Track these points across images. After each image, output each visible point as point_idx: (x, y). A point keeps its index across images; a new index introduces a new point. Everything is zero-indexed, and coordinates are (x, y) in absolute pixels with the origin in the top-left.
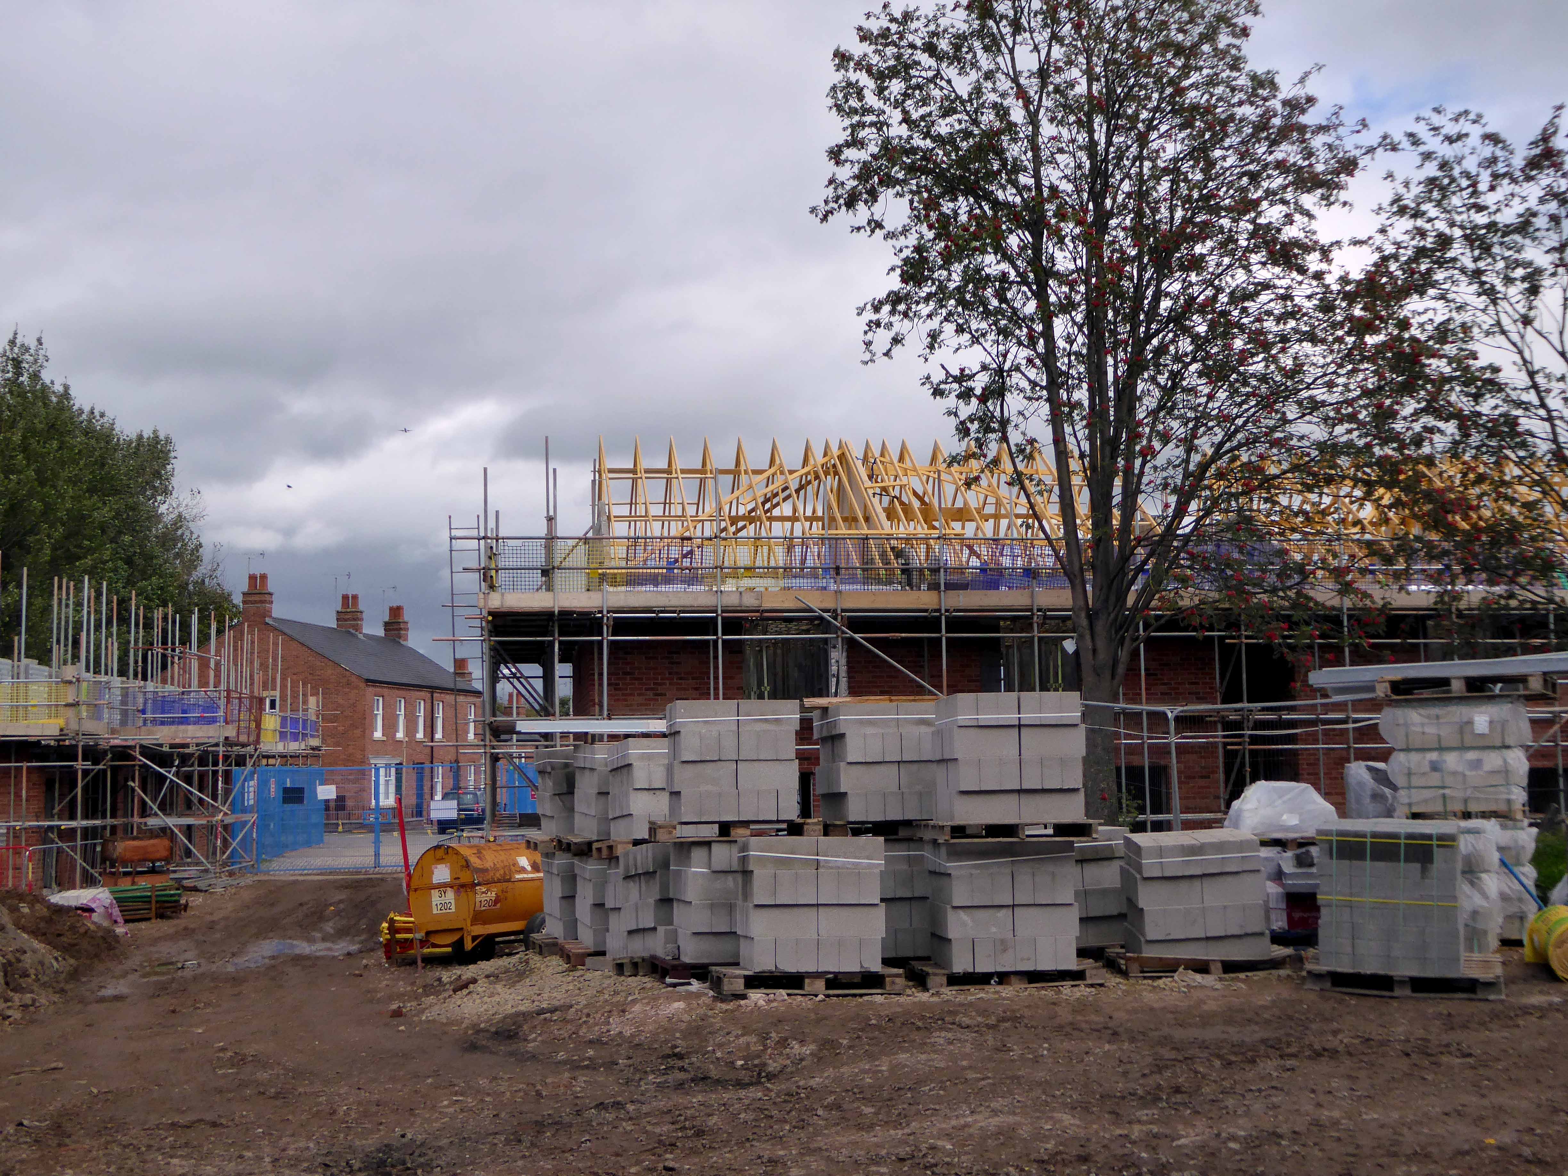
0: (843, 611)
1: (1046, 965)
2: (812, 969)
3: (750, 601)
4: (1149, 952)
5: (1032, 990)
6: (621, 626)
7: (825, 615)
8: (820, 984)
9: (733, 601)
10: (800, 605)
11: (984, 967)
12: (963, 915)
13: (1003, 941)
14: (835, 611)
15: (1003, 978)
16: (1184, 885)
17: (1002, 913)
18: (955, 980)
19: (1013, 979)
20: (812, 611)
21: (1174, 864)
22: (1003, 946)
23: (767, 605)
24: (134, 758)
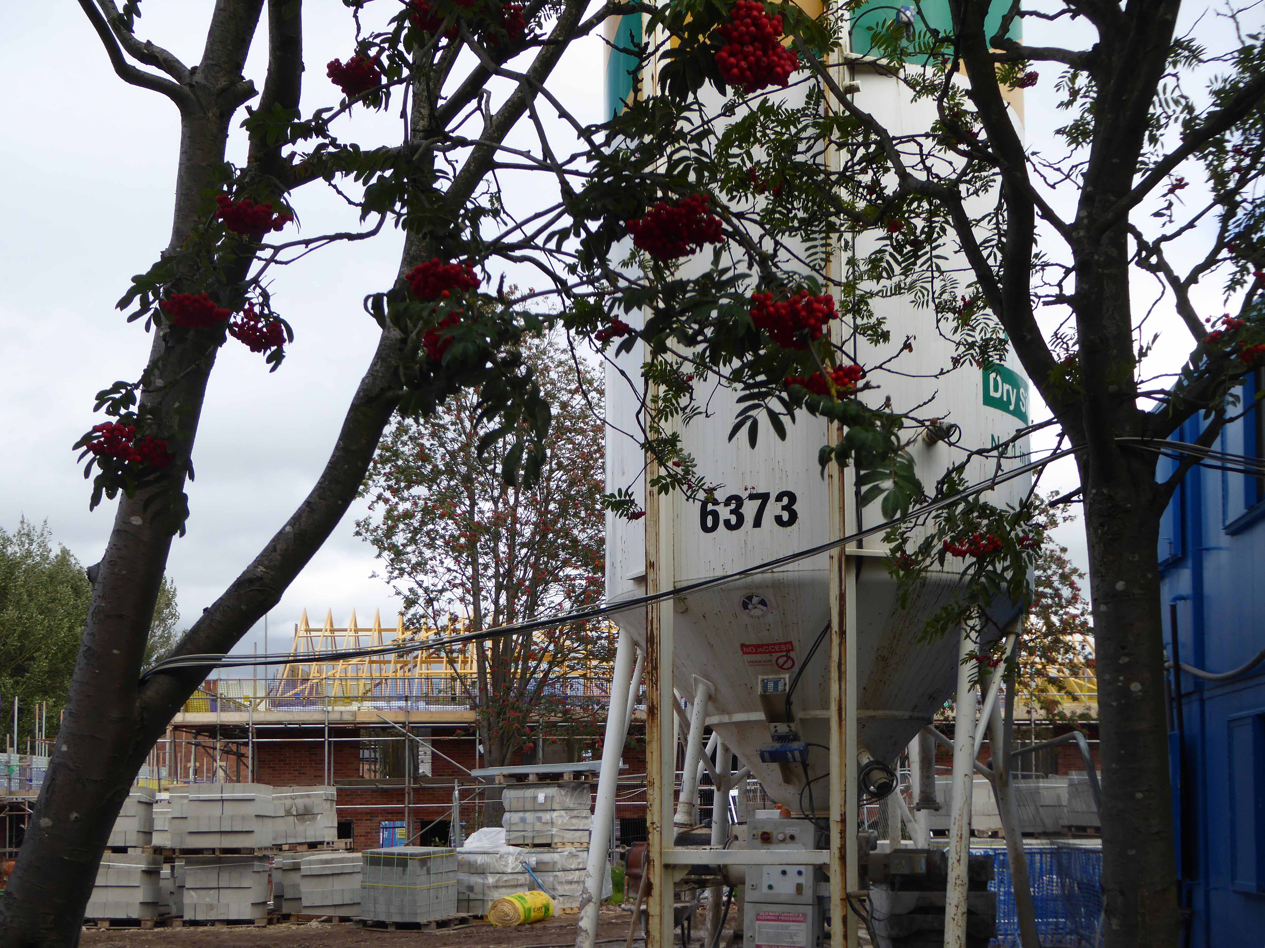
0: (410, 723)
1: (233, 917)
2: (101, 916)
3: (347, 717)
4: (305, 912)
5: (225, 929)
6: (261, 733)
7: (396, 725)
8: (107, 924)
9: (335, 717)
10: (381, 720)
11: (200, 917)
12: (192, 893)
13: (211, 905)
14: (404, 723)
15: (213, 923)
16: (323, 880)
17: (212, 892)
18: (185, 923)
19: (216, 923)
20: (387, 723)
21: (316, 869)
22: (211, 907)
23: (360, 719)
24: (24, 810)
